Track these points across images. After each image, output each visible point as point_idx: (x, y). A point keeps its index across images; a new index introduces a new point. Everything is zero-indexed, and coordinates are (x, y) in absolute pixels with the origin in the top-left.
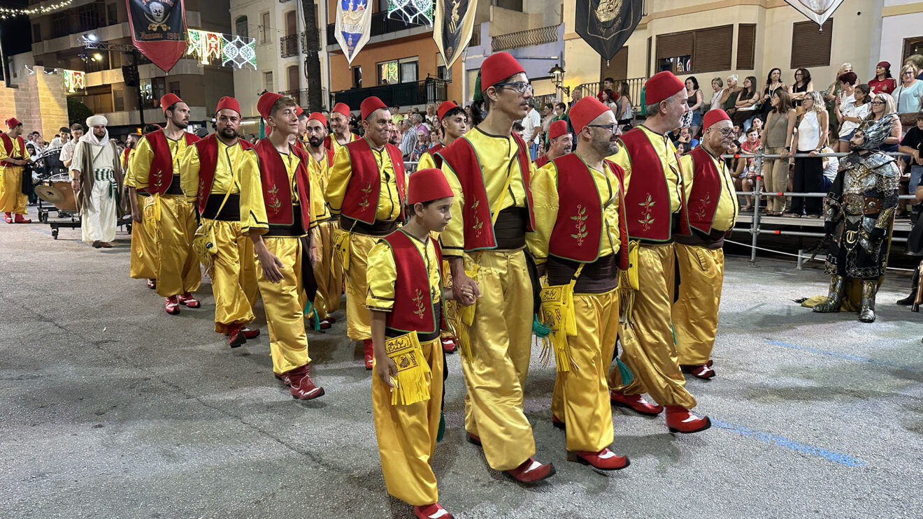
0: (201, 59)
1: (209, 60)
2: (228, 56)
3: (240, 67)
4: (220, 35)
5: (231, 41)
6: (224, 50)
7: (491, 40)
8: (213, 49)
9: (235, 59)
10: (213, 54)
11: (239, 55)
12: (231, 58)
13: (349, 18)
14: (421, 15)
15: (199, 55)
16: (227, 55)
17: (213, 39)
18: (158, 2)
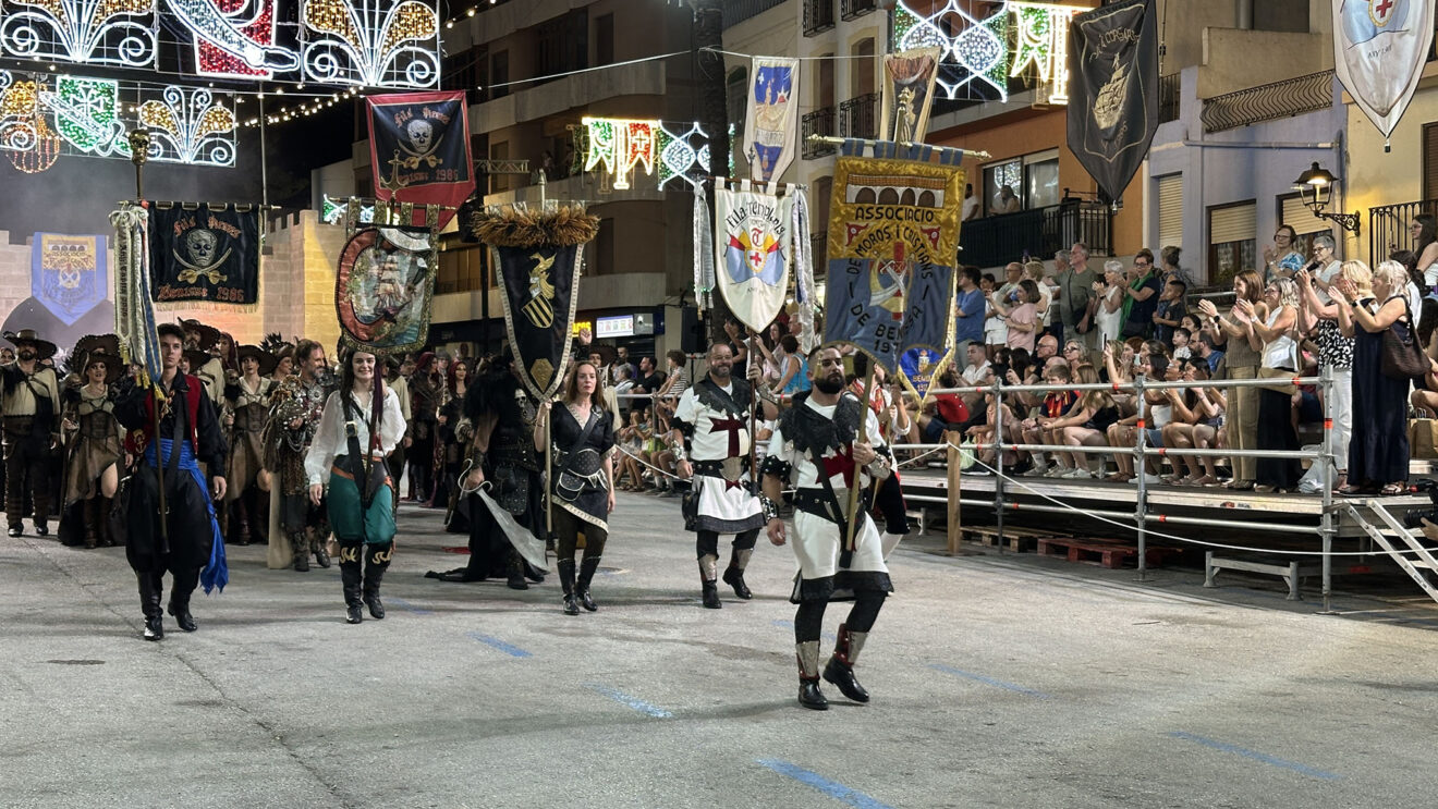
0: (613, 178)
1: (629, 178)
2: (672, 168)
4: (655, 124)
5: (679, 135)
6: (664, 156)
7: (1199, 107)
8: (640, 155)
9: (687, 173)
10: (640, 165)
11: (696, 162)
12: (678, 170)
14: (977, 82)
15: (610, 170)
16: (669, 166)
17: (640, 132)
18: (423, 119)
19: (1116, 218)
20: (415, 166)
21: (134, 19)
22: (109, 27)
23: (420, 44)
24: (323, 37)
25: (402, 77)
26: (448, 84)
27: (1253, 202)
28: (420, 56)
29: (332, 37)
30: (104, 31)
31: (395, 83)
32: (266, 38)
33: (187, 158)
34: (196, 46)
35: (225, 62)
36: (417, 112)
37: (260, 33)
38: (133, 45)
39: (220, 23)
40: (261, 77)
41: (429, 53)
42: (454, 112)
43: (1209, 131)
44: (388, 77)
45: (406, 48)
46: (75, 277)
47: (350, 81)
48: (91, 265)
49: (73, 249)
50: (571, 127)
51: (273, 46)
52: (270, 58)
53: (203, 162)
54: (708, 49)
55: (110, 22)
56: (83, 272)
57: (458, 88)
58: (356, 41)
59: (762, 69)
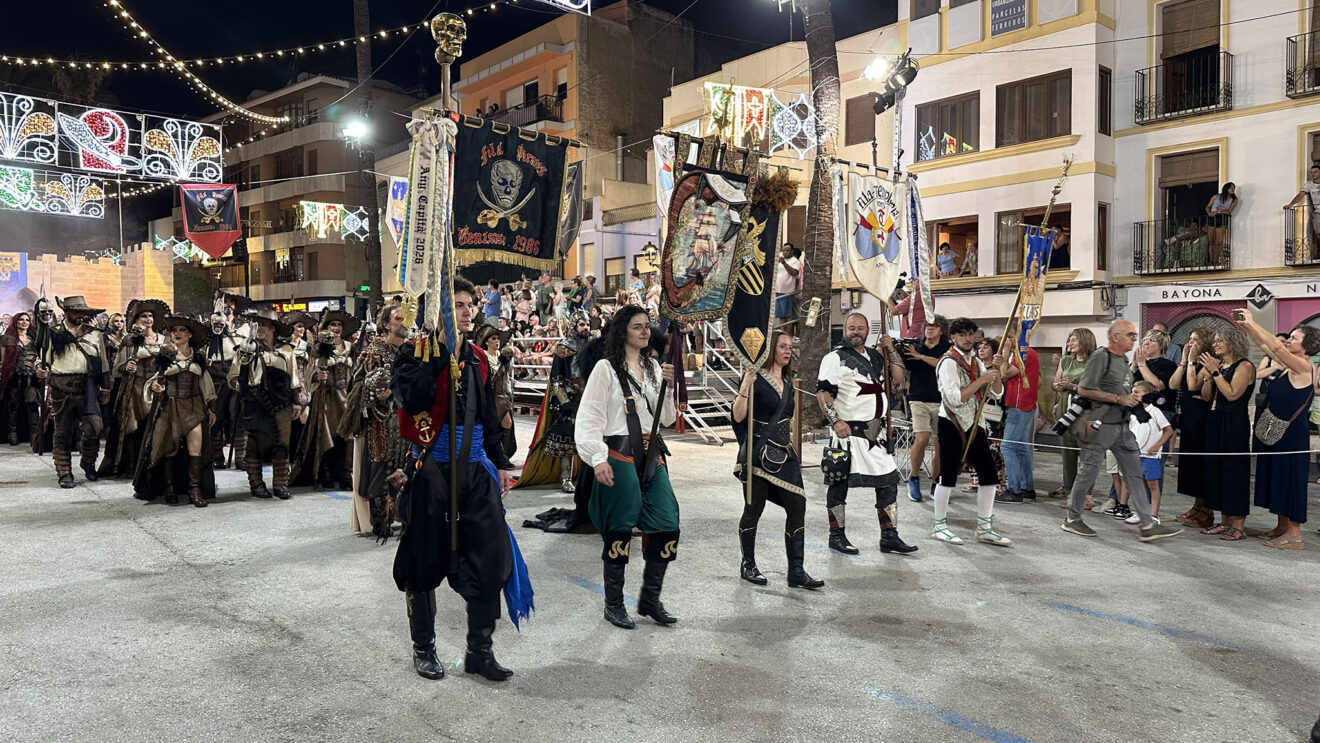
0: (317, 233)
1: (326, 233)
2: (348, 228)
3: (362, 240)
4: (340, 207)
5: (352, 212)
6: (344, 222)
7: (601, 214)
8: (331, 221)
9: (357, 231)
10: (332, 226)
11: (362, 227)
12: (352, 230)
13: (398, 207)
15: (316, 228)
17: (332, 210)
18: (212, 197)
19: (565, 263)
20: (207, 222)
21: (43, 137)
22: (28, 141)
23: (211, 159)
24: (156, 152)
25: (200, 175)
26: (226, 181)
27: (624, 258)
28: (210, 165)
29: (161, 153)
30: (25, 143)
31: (197, 178)
32: (121, 152)
33: (75, 212)
34: (81, 154)
35: (98, 163)
36: (209, 194)
37: (119, 149)
38: (42, 151)
39: (95, 142)
40: (119, 172)
41: (216, 164)
42: (230, 195)
43: (605, 225)
44: (193, 175)
45: (203, 161)
46: (7, 275)
47: (170, 176)
48: (17, 268)
49: (6, 259)
50: (295, 206)
51: (126, 155)
52: (124, 162)
53: (85, 215)
54: (367, 171)
55: (28, 138)
56: (12, 272)
57: (232, 183)
58: (174, 155)
59: (396, 183)
